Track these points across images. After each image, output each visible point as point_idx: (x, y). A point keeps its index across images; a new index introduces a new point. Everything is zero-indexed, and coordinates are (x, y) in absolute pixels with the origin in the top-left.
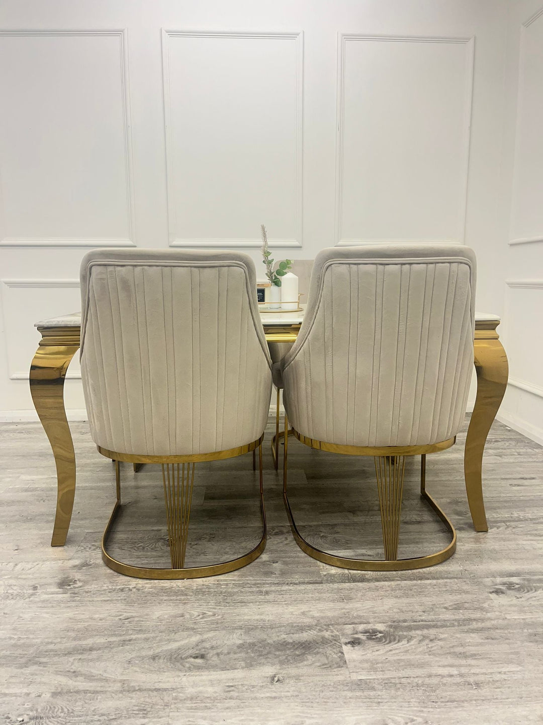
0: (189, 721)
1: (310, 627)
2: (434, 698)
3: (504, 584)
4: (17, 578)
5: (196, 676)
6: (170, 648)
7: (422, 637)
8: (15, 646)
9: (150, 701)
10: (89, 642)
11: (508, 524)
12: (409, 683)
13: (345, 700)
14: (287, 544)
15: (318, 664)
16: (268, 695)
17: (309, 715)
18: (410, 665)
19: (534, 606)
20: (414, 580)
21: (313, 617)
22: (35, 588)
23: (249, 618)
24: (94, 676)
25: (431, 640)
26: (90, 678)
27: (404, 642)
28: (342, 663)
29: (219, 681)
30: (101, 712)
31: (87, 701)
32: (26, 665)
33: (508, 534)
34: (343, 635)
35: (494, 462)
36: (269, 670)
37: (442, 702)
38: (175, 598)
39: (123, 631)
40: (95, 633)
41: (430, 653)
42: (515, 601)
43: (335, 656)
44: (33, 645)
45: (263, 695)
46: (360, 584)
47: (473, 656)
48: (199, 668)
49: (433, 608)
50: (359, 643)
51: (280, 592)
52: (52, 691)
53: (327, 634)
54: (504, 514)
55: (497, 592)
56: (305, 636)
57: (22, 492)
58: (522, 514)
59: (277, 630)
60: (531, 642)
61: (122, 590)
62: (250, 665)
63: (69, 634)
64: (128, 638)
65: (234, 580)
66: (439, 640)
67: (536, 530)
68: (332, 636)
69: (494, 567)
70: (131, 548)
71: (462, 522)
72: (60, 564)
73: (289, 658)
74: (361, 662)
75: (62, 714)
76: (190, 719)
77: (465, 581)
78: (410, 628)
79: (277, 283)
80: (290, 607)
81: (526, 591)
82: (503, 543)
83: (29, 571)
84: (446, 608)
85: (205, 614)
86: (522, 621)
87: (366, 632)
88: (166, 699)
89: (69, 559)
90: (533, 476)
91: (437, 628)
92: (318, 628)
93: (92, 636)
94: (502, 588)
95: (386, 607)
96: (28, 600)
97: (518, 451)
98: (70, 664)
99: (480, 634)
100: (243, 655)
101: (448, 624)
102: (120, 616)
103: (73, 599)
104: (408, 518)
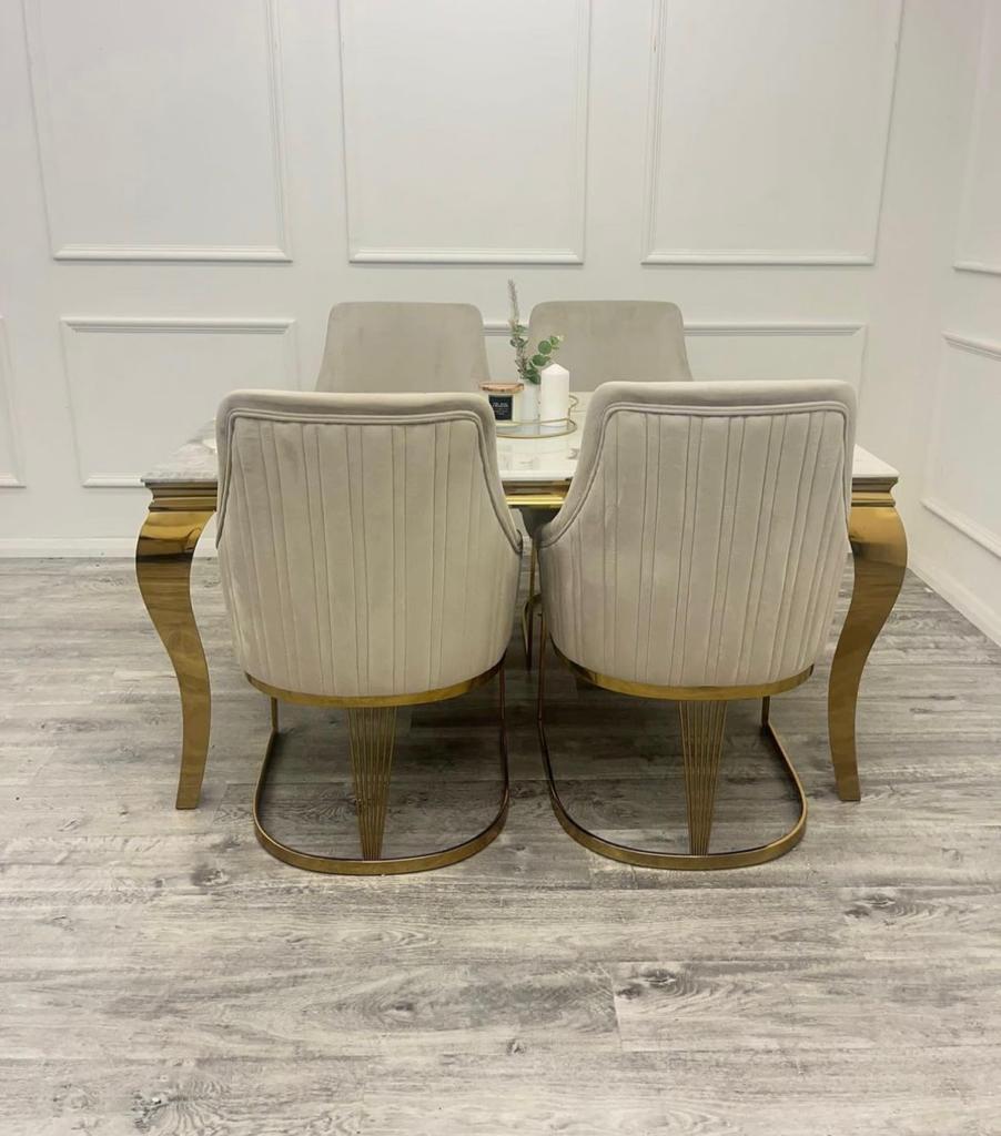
0: (391, 1108)
1: (568, 964)
2: (738, 1086)
3: (870, 898)
4: (130, 865)
5: (401, 1037)
6: (362, 991)
7: (732, 987)
8: (137, 982)
9: (336, 1075)
10: (246, 978)
11: (895, 787)
12: (705, 1061)
13: (612, 1084)
14: (539, 816)
15: (576, 1025)
16: (502, 1071)
17: (558, 1105)
18: (711, 1031)
19: (909, 939)
20: (733, 886)
21: (573, 948)
22: (159, 883)
23: (478, 945)
24: (254, 1034)
25: (746, 992)
26: (250, 1036)
27: (706, 993)
28: (612, 1024)
29: (434, 1048)
30: (267, 1091)
31: (247, 1074)
32: (156, 1014)
33: (890, 807)
34: (616, 978)
35: (890, 661)
36: (505, 1033)
37: (751, 1093)
38: (367, 907)
39: (293, 961)
40: (252, 963)
41: (742, 1013)
42: (882, 929)
43: (601, 1013)
44: (160, 982)
45: (495, 1072)
46: (649, 893)
47: (805, 1021)
48: (403, 1025)
49: (755, 937)
50: (639, 994)
51: (526, 903)
52: (198, 1057)
53: (592, 977)
54: (891, 768)
55: (858, 912)
56: (559, 979)
57: (121, 703)
58: (920, 769)
59: (519, 966)
60: (894, 1001)
61: (288, 891)
62: (477, 1024)
63: (215, 963)
64: (300, 972)
65: (455, 879)
66: (758, 992)
67: (938, 800)
68: (600, 980)
69: (861, 867)
70: (299, 815)
71: (820, 781)
72: (192, 842)
73: (535, 1013)
74: (640, 1023)
75: (213, 1094)
76: (393, 1105)
77: (810, 892)
78: (716, 971)
79: (533, 378)
80: (540, 929)
81: (903, 912)
82: (881, 823)
83: (146, 854)
84: (774, 938)
85: (413, 936)
86: (887, 965)
87: (649, 975)
88: (360, 1073)
89: (205, 834)
90: (953, 692)
91: (757, 971)
92: (581, 965)
93: (247, 969)
94: (867, 905)
95: (684, 934)
96: (149, 904)
97: (937, 639)
98: (219, 1014)
99: (820, 984)
100: (467, 1007)
101: (775, 966)
102: (288, 935)
103: (217, 904)
104: (735, 772)
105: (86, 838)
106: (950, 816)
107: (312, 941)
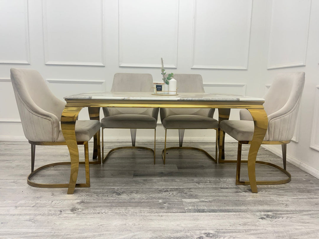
1: (181, 231)
3: (265, 215)
4: (53, 207)
6: (120, 238)
7: (230, 237)
8: (53, 236)
10: (85, 235)
11: (266, 190)
14: (170, 196)
19: (278, 224)
20: (226, 212)
21: (182, 227)
22: (61, 211)
23: (154, 226)
25: (234, 238)
27: (222, 238)
33: (266, 194)
34: (195, 234)
38: (122, 217)
39: (100, 230)
40: (87, 231)
42: (270, 222)
44: (61, 235)
46: (202, 213)
49: (234, 224)
50: (203, 238)
51: (167, 216)
53: (188, 234)
54: (264, 186)
55: (262, 218)
56: (179, 235)
58: (272, 186)
59: (167, 231)
61: (99, 213)
63: (76, 231)
64: (102, 233)
65: (147, 210)
66: (237, 238)
67: (279, 193)
68: (191, 235)
69: (261, 208)
70: (102, 196)
71: (246, 188)
72: (71, 202)
77: (248, 214)
78: (224, 233)
79: (167, 83)
80: (172, 222)
81: (275, 218)
82: (264, 198)
83: (58, 204)
84: (240, 224)
85: (135, 224)
86: (273, 231)
87: (205, 234)
89: (75, 200)
91: (236, 233)
92: (184, 231)
94: (264, 217)
95: (214, 224)
96: (58, 216)
97: (270, 159)
99: (255, 236)
101: (241, 231)
102: (98, 224)
103: (78, 216)
104: (222, 186)
105: (41, 201)
106: (283, 196)
107: (106, 225)
